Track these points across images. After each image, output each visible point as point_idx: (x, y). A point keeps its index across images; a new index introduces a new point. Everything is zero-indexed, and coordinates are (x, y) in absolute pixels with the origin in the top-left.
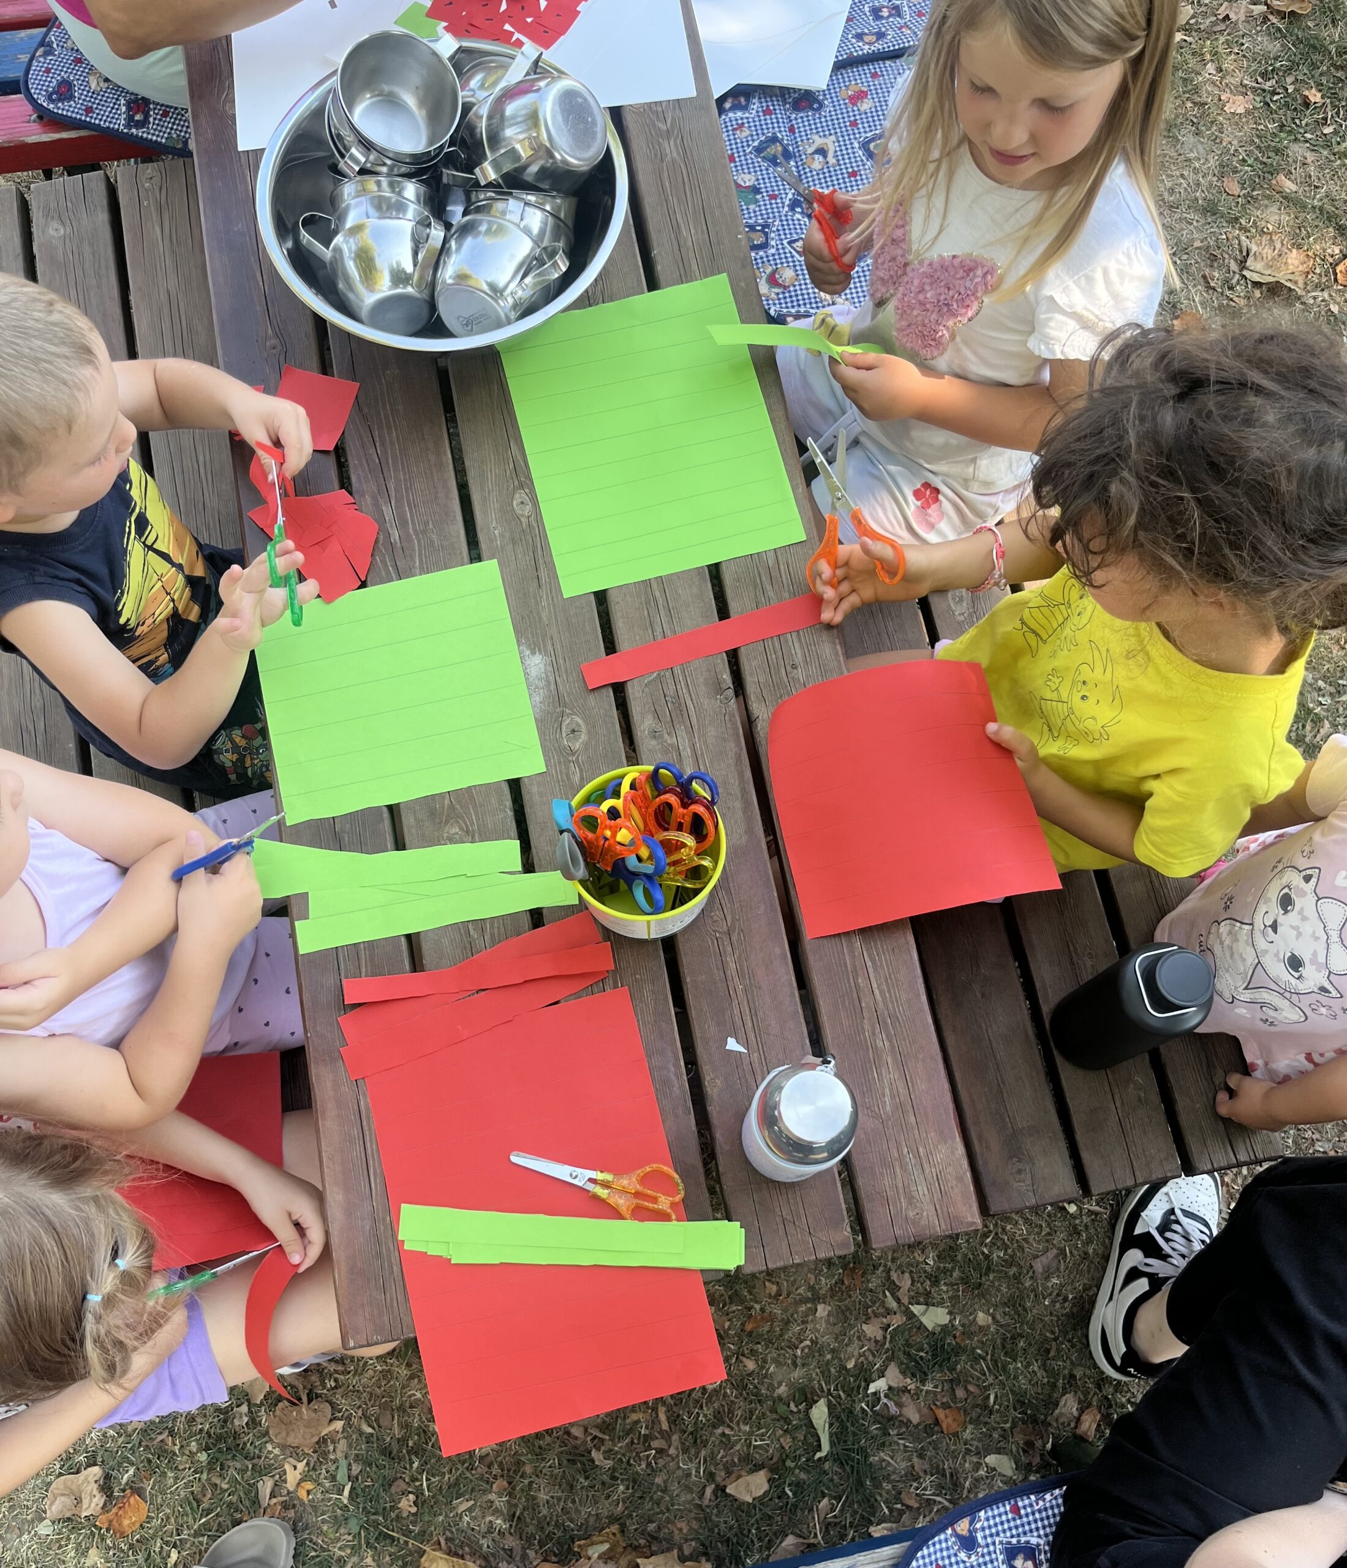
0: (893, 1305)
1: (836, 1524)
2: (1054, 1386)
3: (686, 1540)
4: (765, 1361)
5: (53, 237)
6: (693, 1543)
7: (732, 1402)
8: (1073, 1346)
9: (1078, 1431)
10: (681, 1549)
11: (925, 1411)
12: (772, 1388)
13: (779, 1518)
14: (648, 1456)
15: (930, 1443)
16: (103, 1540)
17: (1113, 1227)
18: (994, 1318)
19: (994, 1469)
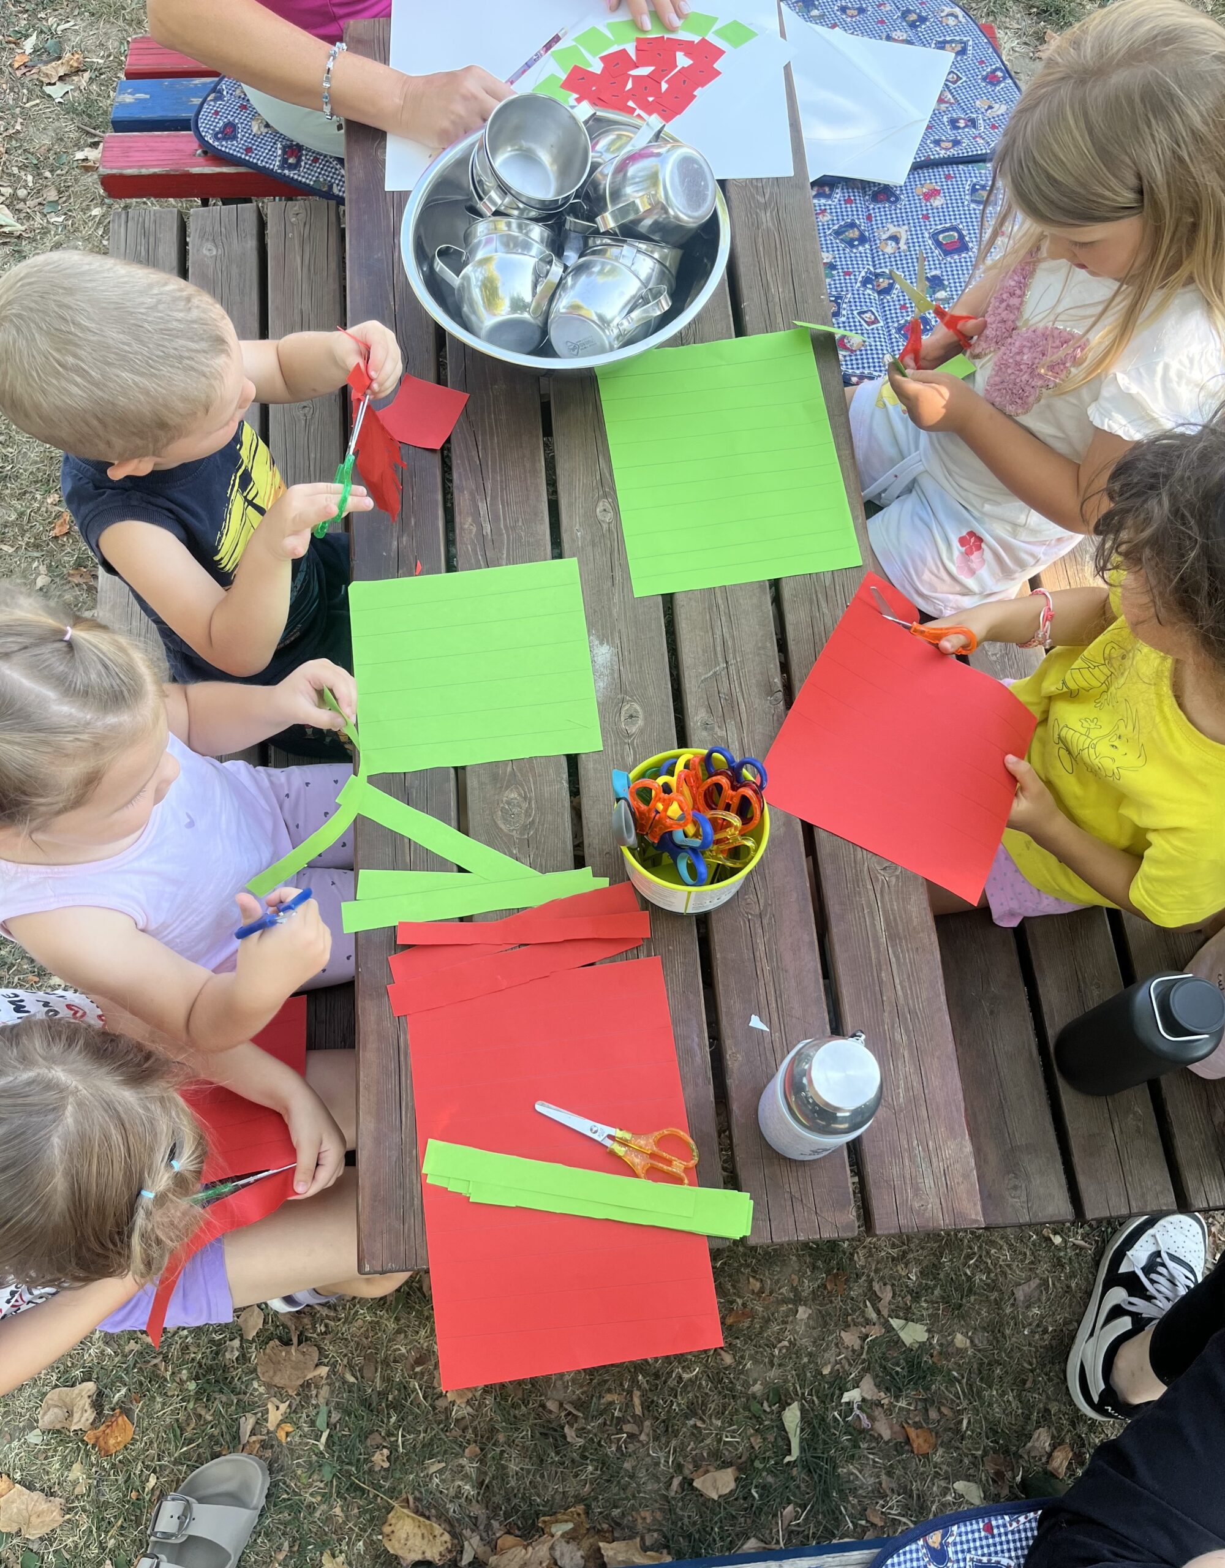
0: (873, 1316)
1: (798, 1533)
2: (1028, 1418)
3: (649, 1530)
4: (742, 1357)
5: (205, 256)
6: (655, 1535)
7: (706, 1394)
8: (1050, 1380)
9: (1049, 1468)
10: (643, 1539)
11: (897, 1428)
12: (746, 1385)
13: (742, 1520)
14: (619, 1439)
15: (899, 1461)
16: (87, 1456)
17: (1097, 1264)
18: (972, 1342)
19: (962, 1496)
